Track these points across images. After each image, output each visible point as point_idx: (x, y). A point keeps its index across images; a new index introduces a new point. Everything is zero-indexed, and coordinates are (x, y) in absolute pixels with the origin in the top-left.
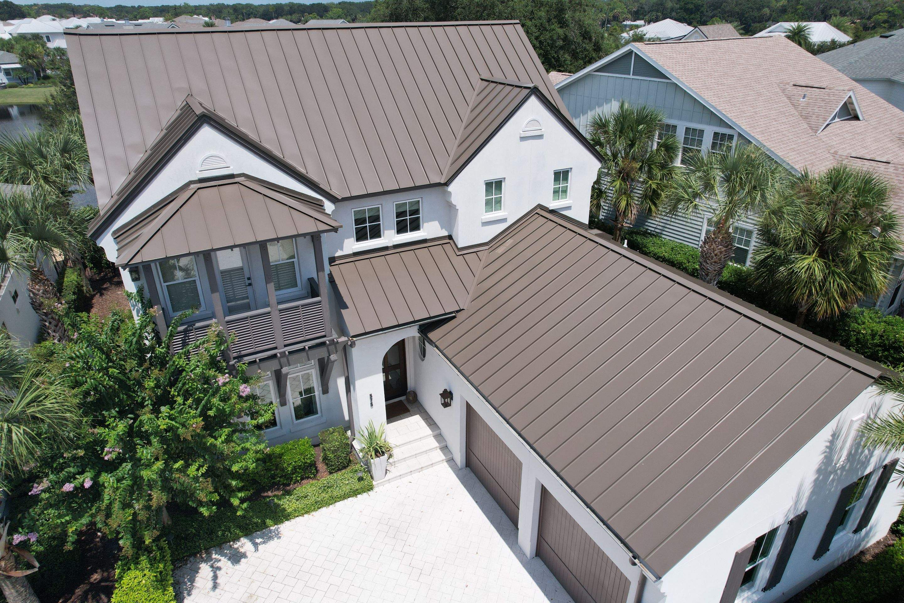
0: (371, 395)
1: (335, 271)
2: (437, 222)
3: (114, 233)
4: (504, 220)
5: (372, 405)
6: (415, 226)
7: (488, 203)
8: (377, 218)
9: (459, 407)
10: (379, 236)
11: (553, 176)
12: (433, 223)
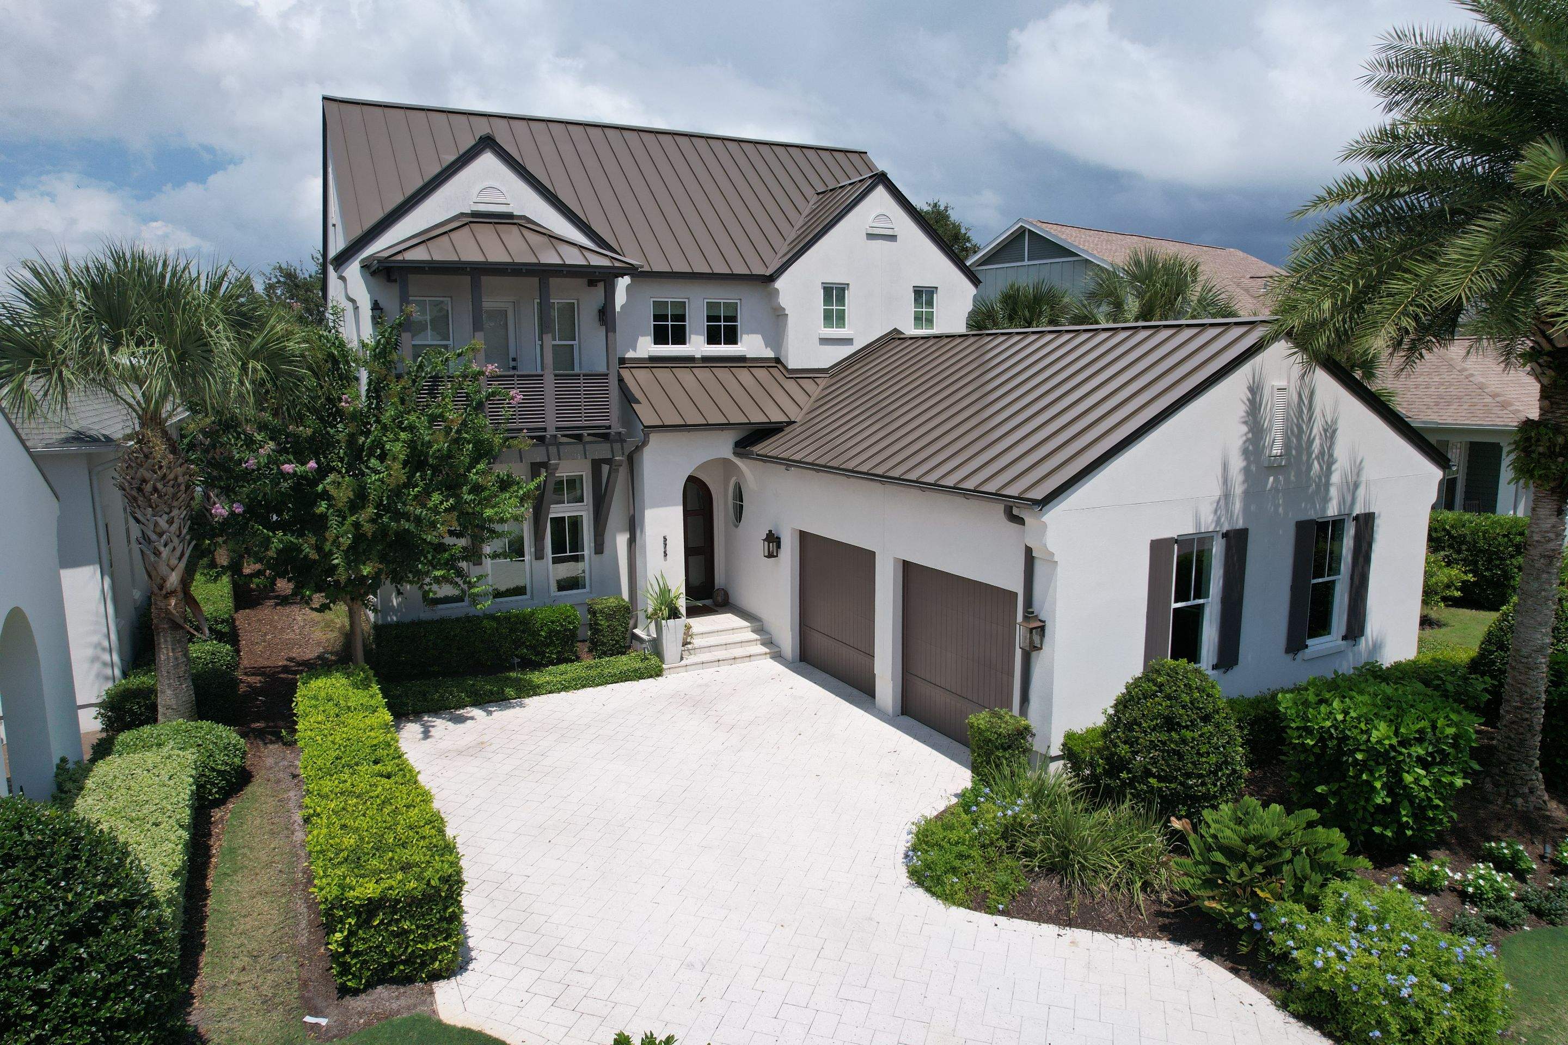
0: (665, 539)
1: (625, 374)
2: (760, 336)
3: (362, 260)
4: (848, 341)
5: (666, 555)
6: (732, 338)
7: (828, 316)
8: (682, 318)
9: (789, 557)
10: (684, 343)
11: (912, 296)
12: (754, 336)
